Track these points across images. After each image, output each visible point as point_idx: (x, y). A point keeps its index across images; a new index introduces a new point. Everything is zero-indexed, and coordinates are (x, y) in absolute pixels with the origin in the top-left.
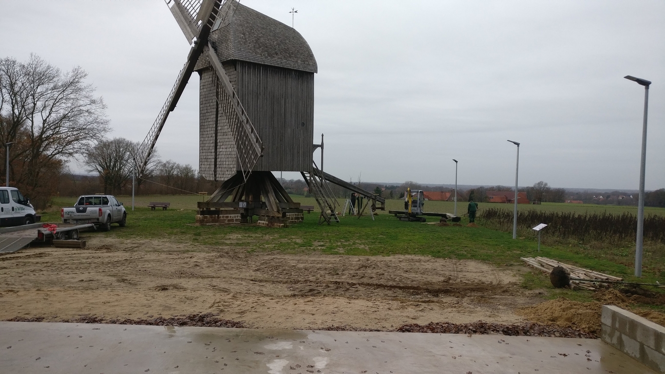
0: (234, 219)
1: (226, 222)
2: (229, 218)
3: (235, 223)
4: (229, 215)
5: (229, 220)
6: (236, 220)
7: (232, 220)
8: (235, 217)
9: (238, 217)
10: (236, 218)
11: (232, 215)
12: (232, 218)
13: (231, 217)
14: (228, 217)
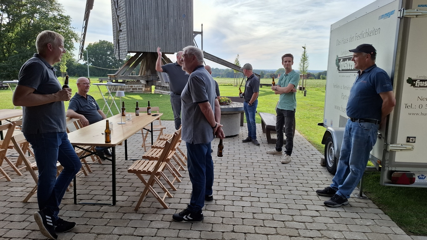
2: (133, 87)
3: (138, 91)
5: (133, 89)
6: (139, 89)
7: (136, 89)
8: (138, 86)
12: (135, 87)
13: (134, 86)
14: (132, 86)
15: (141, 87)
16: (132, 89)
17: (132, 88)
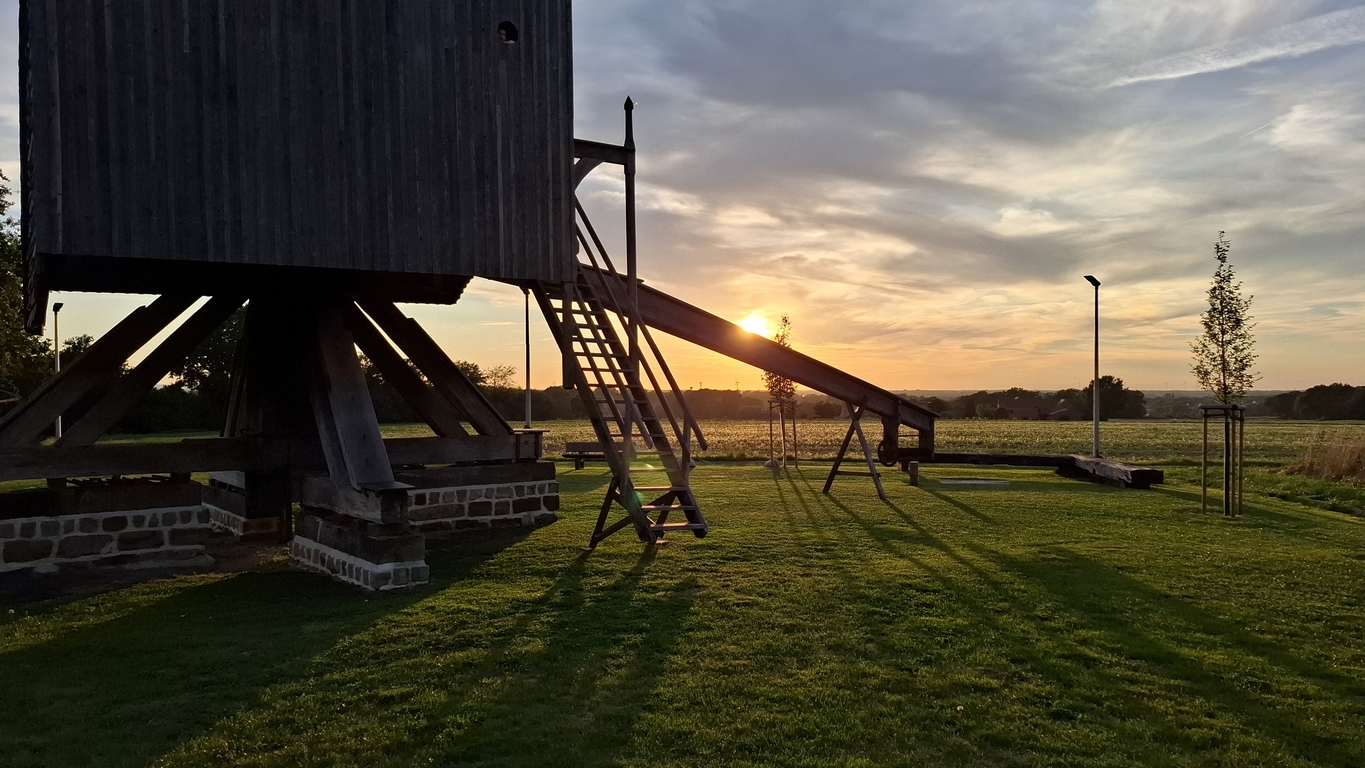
0: (166, 530)
1: (112, 550)
2: (130, 528)
3: (171, 555)
4: (130, 514)
5: (127, 542)
6: (177, 536)
7: (154, 539)
8: (169, 519)
9: (186, 517)
10: (178, 525)
11: (147, 513)
12: (146, 528)
13: (139, 521)
14: (121, 523)
15: (194, 523)
16: (114, 544)
17: (115, 535)
